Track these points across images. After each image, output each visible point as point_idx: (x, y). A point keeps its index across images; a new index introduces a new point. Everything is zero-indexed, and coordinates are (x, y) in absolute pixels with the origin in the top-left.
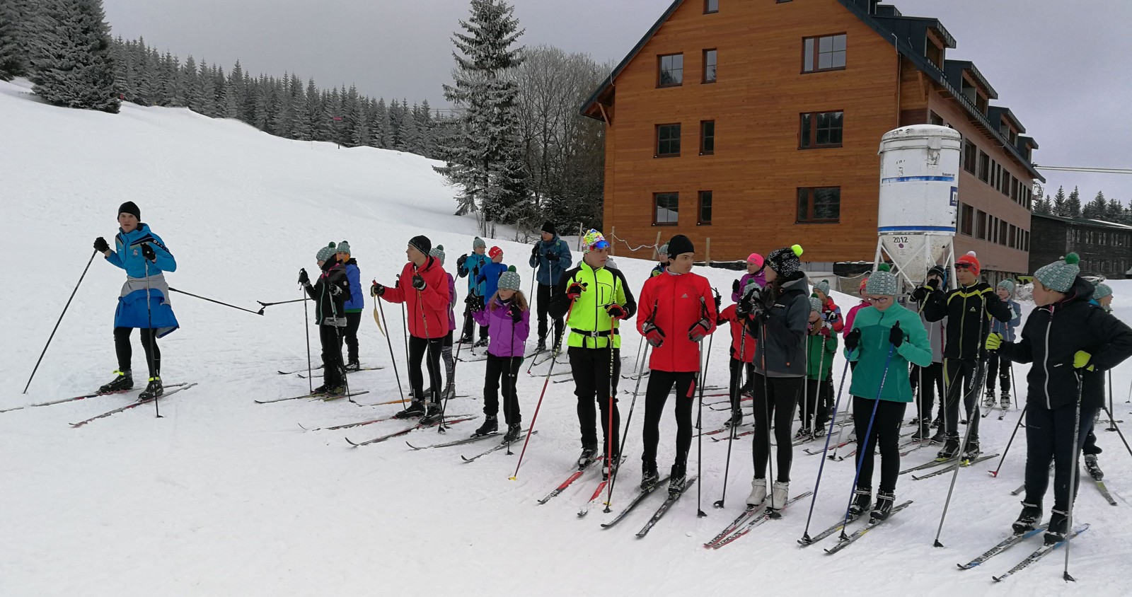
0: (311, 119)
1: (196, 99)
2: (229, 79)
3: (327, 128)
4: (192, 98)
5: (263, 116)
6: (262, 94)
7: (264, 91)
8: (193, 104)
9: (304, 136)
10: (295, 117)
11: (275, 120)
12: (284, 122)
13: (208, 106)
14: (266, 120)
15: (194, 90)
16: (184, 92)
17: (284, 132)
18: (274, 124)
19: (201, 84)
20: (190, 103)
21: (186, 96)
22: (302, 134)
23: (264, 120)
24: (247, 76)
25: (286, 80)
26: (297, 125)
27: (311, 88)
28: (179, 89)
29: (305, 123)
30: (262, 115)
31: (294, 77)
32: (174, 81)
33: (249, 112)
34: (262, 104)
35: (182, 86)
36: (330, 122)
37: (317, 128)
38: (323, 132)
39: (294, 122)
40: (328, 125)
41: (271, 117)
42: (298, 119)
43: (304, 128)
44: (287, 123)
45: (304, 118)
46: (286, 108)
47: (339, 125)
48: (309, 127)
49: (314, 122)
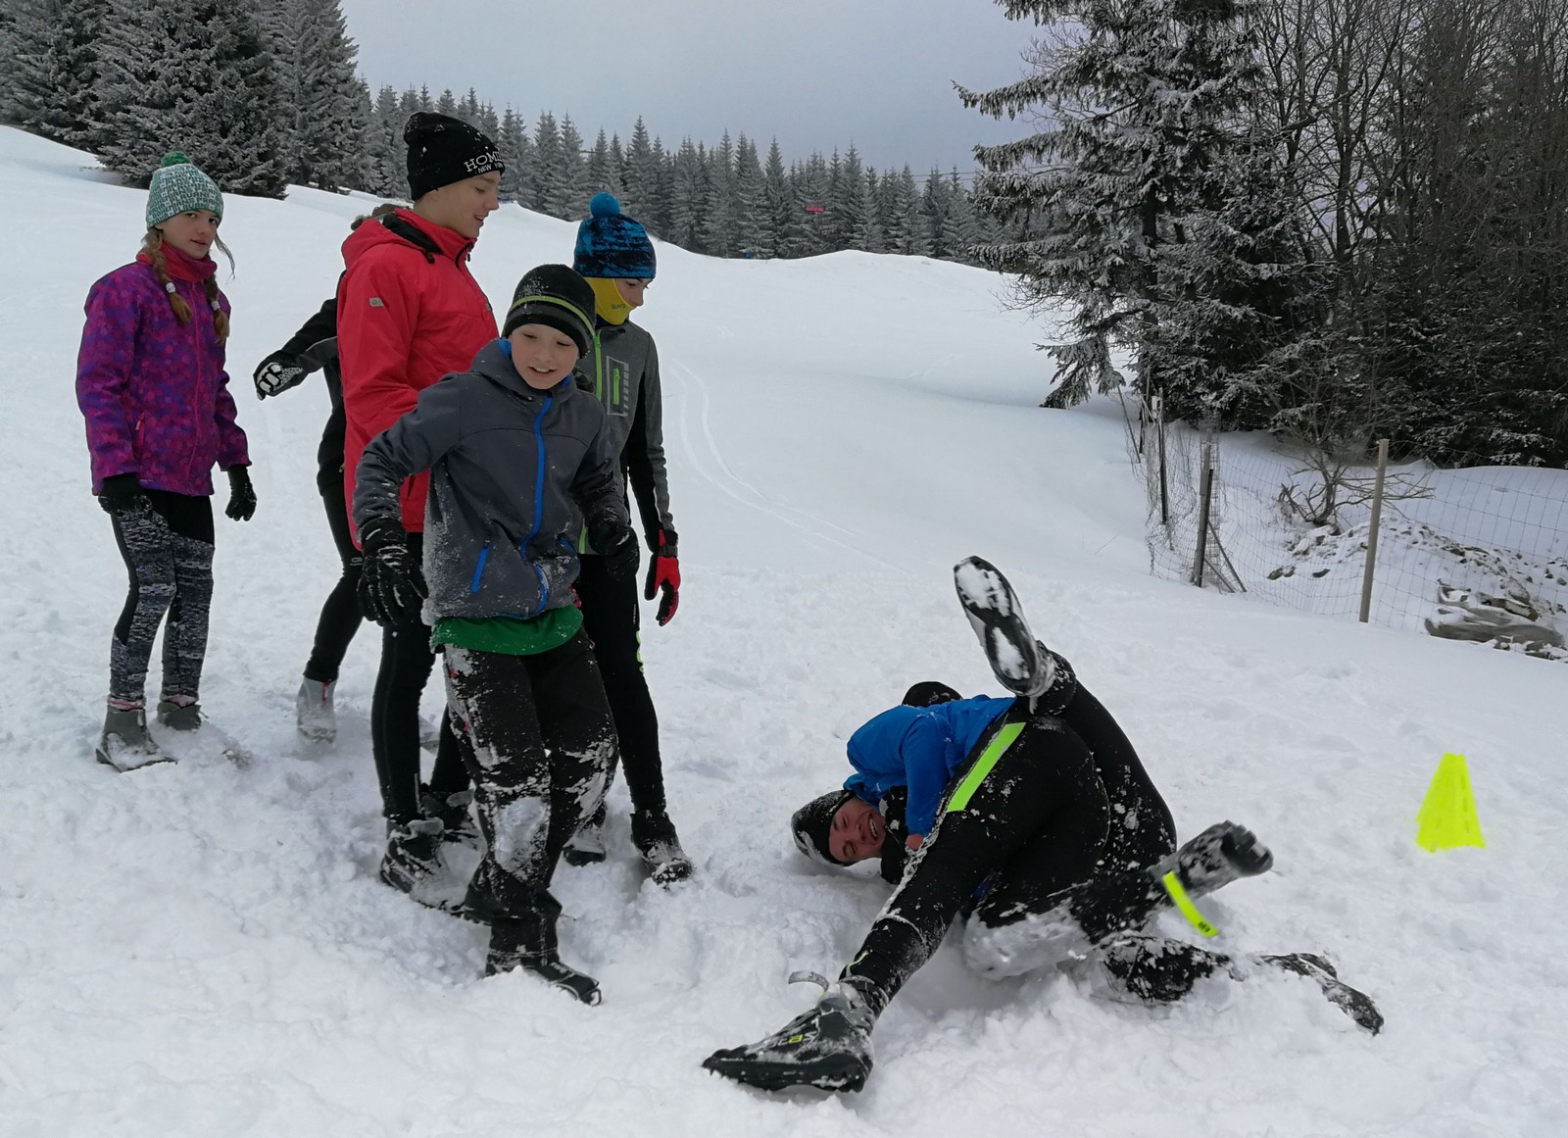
0: (774, 219)
1: (555, 192)
2: (629, 155)
3: (801, 233)
4: (548, 191)
5: (686, 219)
6: (684, 176)
7: (686, 172)
8: (550, 203)
9: (760, 252)
10: (744, 218)
11: (707, 225)
12: (724, 228)
13: (576, 204)
14: (692, 227)
15: (550, 175)
16: (533, 180)
17: (724, 246)
18: (706, 232)
19: (560, 161)
20: (545, 201)
21: (539, 188)
22: (757, 249)
23: (687, 227)
24: (658, 146)
25: (727, 147)
26: (746, 232)
27: (775, 159)
28: (525, 175)
29: (762, 228)
30: (683, 219)
31: (743, 142)
32: (515, 161)
33: (661, 215)
34: (683, 197)
35: (530, 169)
36: (806, 223)
37: (785, 235)
38: (795, 242)
39: (742, 228)
40: (805, 226)
41: (699, 221)
42: (750, 220)
43: (759, 236)
44: (728, 230)
45: (760, 218)
46: (727, 201)
47: (825, 227)
48: (771, 235)
49: (780, 225)
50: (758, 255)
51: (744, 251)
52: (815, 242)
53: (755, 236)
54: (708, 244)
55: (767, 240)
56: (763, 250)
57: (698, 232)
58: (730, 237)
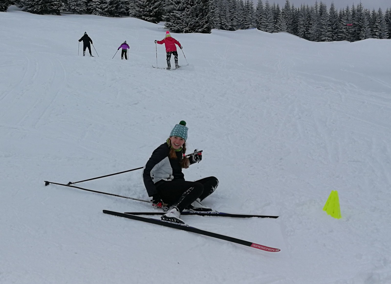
0: (332, 28)
1: (263, 24)
2: (283, 10)
3: (342, 32)
4: (261, 24)
6: (302, 16)
7: (303, 14)
8: (261, 27)
9: (328, 39)
10: (322, 28)
11: (310, 31)
12: (316, 32)
13: (270, 27)
15: (262, 19)
16: (256, 20)
17: (315, 38)
18: (309, 33)
19: (265, 14)
21: (257, 23)
22: (327, 38)
23: (303, 32)
24: (293, 7)
25: (316, 6)
26: (323, 33)
27: (332, 9)
28: (254, 19)
29: (328, 31)
30: (302, 29)
31: (321, 3)
32: (250, 15)
33: (294, 29)
34: (302, 23)
35: (255, 17)
36: (344, 29)
37: (336, 33)
38: (340, 35)
39: (322, 31)
41: (307, 30)
42: (325, 29)
43: (328, 34)
44: (317, 33)
45: (328, 28)
46: (316, 23)
47: (350, 30)
48: (331, 33)
49: (334, 30)
50: (327, 40)
51: (322, 39)
52: (347, 35)
53: (326, 34)
54: (310, 37)
55: (330, 35)
56: (329, 38)
57: (306, 34)
58: (317, 35)
